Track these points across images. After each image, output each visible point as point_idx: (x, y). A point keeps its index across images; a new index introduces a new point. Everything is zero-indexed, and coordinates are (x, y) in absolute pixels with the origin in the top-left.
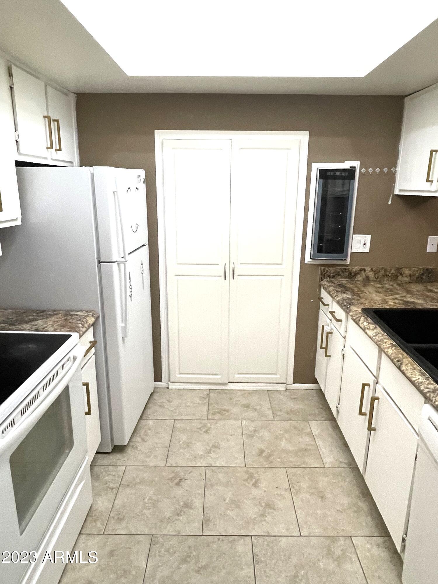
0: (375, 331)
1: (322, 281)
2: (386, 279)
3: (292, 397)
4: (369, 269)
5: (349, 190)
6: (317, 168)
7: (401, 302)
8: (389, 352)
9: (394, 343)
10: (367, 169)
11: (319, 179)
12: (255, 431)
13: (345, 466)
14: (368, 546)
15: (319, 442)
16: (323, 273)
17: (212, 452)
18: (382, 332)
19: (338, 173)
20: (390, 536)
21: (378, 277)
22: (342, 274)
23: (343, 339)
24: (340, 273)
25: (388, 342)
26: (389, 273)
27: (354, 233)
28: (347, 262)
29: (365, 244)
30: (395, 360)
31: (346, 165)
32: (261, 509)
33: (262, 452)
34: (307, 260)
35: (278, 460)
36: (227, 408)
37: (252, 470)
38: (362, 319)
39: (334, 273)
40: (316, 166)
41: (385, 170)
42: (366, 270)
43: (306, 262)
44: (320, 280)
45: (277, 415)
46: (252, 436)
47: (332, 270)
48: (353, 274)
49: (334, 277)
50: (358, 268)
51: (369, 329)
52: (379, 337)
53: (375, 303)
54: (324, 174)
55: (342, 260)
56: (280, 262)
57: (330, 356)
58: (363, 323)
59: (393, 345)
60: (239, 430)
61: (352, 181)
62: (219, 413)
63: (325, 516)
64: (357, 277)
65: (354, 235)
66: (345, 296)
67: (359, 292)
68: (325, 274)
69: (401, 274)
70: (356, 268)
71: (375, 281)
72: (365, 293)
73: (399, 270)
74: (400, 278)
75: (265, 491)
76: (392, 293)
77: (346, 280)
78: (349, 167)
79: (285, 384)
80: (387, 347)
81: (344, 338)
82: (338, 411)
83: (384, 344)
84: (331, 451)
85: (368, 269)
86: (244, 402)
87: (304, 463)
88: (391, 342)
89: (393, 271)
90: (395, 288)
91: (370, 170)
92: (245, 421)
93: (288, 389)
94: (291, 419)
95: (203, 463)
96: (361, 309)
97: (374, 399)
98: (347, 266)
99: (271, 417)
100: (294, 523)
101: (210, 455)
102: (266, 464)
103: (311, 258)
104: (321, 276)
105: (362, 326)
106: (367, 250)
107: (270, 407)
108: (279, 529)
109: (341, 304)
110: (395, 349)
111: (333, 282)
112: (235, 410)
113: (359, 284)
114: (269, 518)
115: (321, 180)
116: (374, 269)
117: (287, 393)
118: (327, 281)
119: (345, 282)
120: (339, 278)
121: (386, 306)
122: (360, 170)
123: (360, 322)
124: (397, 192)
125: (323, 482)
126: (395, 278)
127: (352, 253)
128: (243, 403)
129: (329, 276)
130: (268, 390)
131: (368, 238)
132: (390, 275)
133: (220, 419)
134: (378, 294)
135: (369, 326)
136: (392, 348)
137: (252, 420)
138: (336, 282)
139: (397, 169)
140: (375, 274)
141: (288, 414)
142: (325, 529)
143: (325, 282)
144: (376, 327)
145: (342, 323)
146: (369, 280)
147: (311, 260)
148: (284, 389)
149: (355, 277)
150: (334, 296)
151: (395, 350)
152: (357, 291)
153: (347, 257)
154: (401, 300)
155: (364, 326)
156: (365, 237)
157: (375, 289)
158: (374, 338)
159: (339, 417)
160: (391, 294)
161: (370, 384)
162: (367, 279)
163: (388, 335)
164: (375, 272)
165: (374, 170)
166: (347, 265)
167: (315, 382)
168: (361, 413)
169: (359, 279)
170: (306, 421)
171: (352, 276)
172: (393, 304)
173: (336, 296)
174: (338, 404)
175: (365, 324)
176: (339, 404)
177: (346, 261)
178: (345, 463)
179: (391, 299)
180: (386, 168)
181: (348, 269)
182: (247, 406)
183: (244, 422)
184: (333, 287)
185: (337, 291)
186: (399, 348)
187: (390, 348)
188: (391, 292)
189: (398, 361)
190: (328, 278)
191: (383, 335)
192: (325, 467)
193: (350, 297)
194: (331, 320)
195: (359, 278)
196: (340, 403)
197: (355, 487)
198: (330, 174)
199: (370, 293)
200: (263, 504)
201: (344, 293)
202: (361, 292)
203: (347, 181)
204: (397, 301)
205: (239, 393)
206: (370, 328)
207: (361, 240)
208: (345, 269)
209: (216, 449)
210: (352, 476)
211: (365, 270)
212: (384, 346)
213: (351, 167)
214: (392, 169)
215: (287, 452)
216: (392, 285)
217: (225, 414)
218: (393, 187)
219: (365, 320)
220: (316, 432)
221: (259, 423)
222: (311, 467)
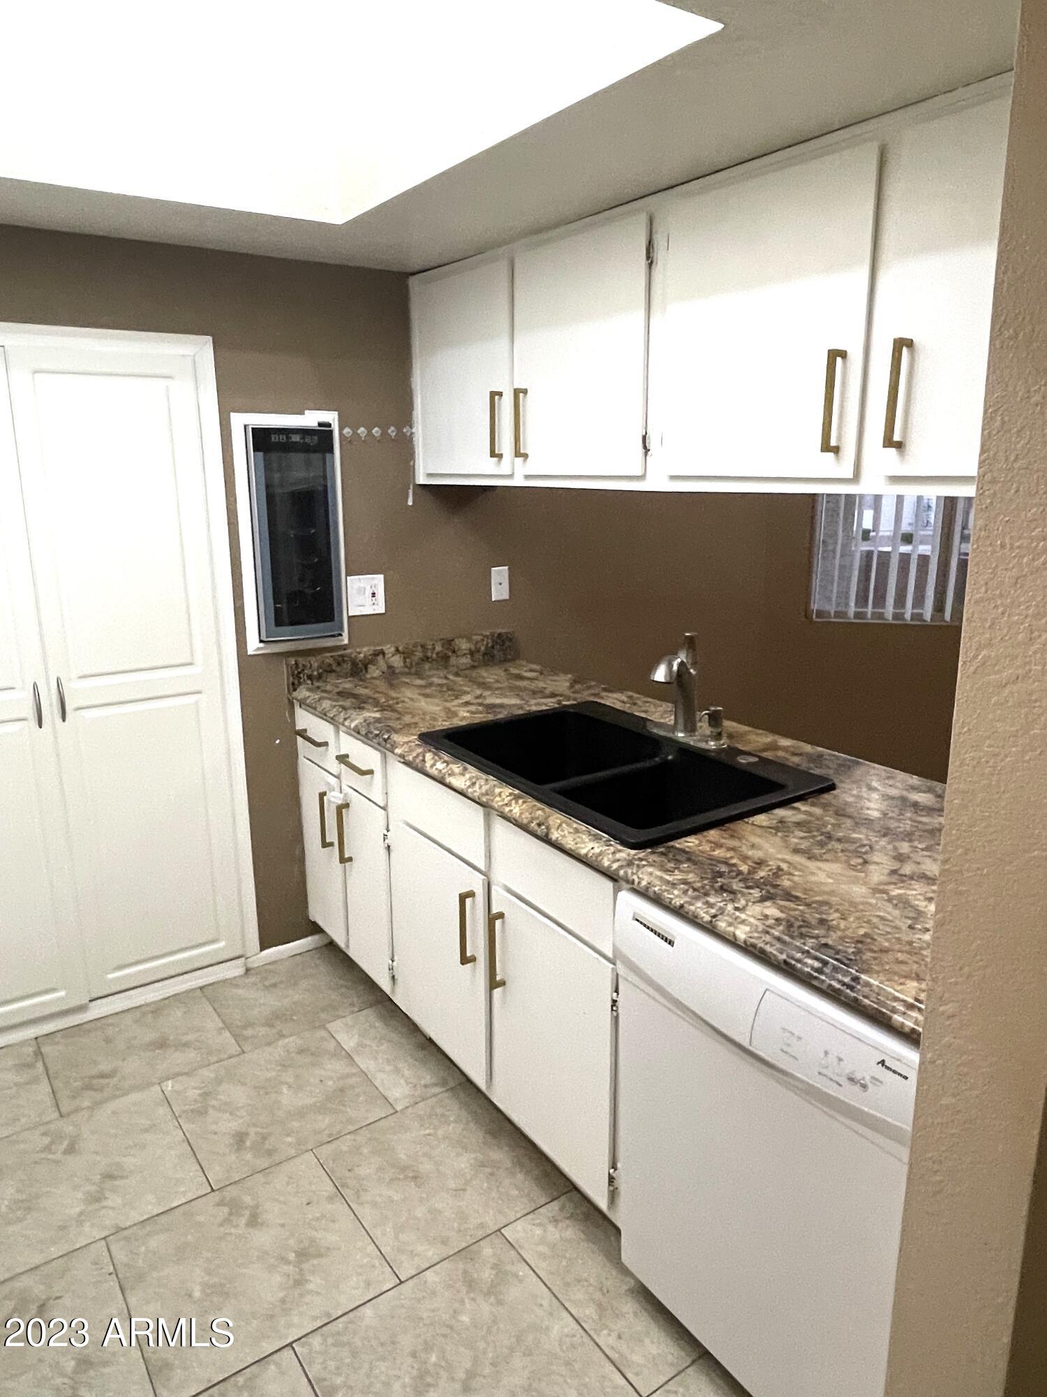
0: (468, 776)
1: (295, 690)
2: (427, 666)
3: (267, 983)
4: (393, 649)
5: (325, 477)
6: (245, 426)
7: (480, 708)
8: (514, 811)
9: (517, 792)
10: (355, 429)
11: (254, 451)
12: (206, 1095)
13: (437, 1090)
14: (538, 1231)
15: (365, 1063)
16: (296, 672)
17: (107, 1194)
18: (484, 776)
19: (296, 438)
20: (574, 1188)
21: (411, 664)
22: (338, 669)
23: (382, 811)
24: (334, 667)
25: (503, 794)
26: (432, 653)
27: (348, 574)
28: (343, 640)
29: (373, 595)
30: (533, 825)
31: (310, 419)
32: (290, 1269)
33: (240, 1138)
34: (253, 645)
35: (289, 1139)
36: (105, 1067)
37: (232, 1192)
38: (429, 756)
39: (320, 667)
40: (241, 421)
41: (392, 431)
42: (387, 652)
43: (251, 651)
44: (291, 689)
45: (246, 1039)
46: (202, 1112)
47: (315, 662)
48: (360, 665)
49: (320, 677)
50: (369, 650)
51: (452, 774)
52: (481, 787)
53: (434, 719)
54: (262, 439)
55: (333, 636)
56: (188, 660)
57: (350, 859)
58: (432, 766)
59: (517, 798)
60: (163, 1111)
61: (328, 455)
62: (89, 1087)
63: (434, 1212)
64: (369, 670)
65: (348, 578)
66: (367, 714)
67: (391, 702)
68: (299, 673)
69: (454, 652)
70: (366, 650)
71: (409, 674)
72: (403, 702)
73: (449, 643)
74: (453, 660)
75: (283, 1225)
76: (456, 693)
77: (350, 681)
78: (317, 424)
79: (243, 959)
80: (506, 801)
81: (384, 808)
82: (393, 977)
83: (498, 799)
84: (397, 1070)
85: (389, 649)
86: (150, 1036)
87: (350, 1121)
88: (510, 791)
89: (438, 648)
90: (455, 682)
91: (362, 430)
92: (170, 1083)
93: (253, 969)
94: (281, 1036)
95: (91, 1232)
96: (416, 737)
97: (492, 919)
98: (345, 649)
99: (235, 1049)
100: (377, 1263)
101: (105, 1203)
102: (263, 1163)
103: (261, 641)
104: (291, 679)
105: (434, 772)
106: (381, 609)
107: (221, 1025)
108: (351, 1293)
109: (366, 734)
110: (524, 802)
111: (323, 689)
112: (133, 1066)
113: (382, 685)
114: (315, 1282)
115: (260, 454)
116: (400, 649)
117: (252, 979)
118: (309, 690)
119: (348, 686)
120: (332, 679)
121: (457, 722)
122: (341, 434)
123: (428, 765)
124: (421, 480)
125: (405, 1145)
126: (444, 660)
127: (349, 617)
128: (147, 1039)
129: (310, 677)
130: (201, 988)
131: (379, 579)
132: (434, 656)
133: (97, 1104)
134: (428, 700)
135: (451, 769)
136: (517, 803)
137: (186, 1074)
138: (329, 688)
139: (414, 430)
140: (405, 658)
141: (272, 1026)
142: (445, 1242)
143: (302, 693)
144: (465, 769)
145: (372, 778)
146: (395, 674)
147: (262, 645)
148: (241, 971)
149: (367, 671)
150: (341, 720)
151: (524, 806)
152: (383, 700)
153: (341, 628)
154: (480, 704)
155: (440, 771)
156: (373, 579)
157: (418, 691)
158: (470, 790)
159: (400, 989)
160: (453, 695)
161: (475, 891)
162: (391, 675)
163: (499, 778)
164: (406, 655)
165: (370, 432)
166: (344, 647)
167: (316, 929)
168: (465, 960)
169: (375, 675)
170: (319, 1027)
171: (358, 669)
172: (468, 714)
173: (345, 719)
174: (391, 962)
175: (440, 765)
176: (393, 961)
177: (340, 637)
178: (435, 1085)
179: (459, 706)
180: (376, 429)
181: (349, 656)
182: (162, 1044)
183: (167, 1086)
184: (330, 699)
185: (344, 708)
186: (530, 799)
187: (514, 802)
188: (451, 691)
189: (539, 825)
190: (309, 682)
191: (487, 780)
192: (396, 1112)
193: (378, 715)
194: (338, 777)
195: (374, 672)
196: (396, 958)
197: (472, 1125)
198: (277, 440)
199: (412, 699)
200: (292, 1256)
201: (362, 708)
202: (395, 701)
203: (315, 457)
204: (473, 708)
205: (128, 1019)
206: (453, 771)
207: (365, 589)
208: (342, 656)
209: (117, 1183)
210: (456, 1107)
211: (383, 653)
212: (498, 802)
213: (320, 424)
214: (405, 430)
215: (301, 1113)
216: (446, 678)
217: (108, 1084)
218: (412, 469)
219: (436, 757)
220: (349, 1041)
221: (208, 1073)
222: (368, 1122)
